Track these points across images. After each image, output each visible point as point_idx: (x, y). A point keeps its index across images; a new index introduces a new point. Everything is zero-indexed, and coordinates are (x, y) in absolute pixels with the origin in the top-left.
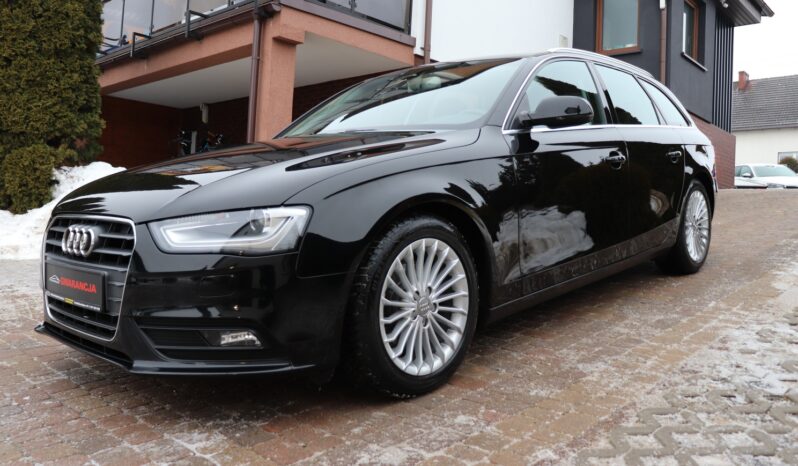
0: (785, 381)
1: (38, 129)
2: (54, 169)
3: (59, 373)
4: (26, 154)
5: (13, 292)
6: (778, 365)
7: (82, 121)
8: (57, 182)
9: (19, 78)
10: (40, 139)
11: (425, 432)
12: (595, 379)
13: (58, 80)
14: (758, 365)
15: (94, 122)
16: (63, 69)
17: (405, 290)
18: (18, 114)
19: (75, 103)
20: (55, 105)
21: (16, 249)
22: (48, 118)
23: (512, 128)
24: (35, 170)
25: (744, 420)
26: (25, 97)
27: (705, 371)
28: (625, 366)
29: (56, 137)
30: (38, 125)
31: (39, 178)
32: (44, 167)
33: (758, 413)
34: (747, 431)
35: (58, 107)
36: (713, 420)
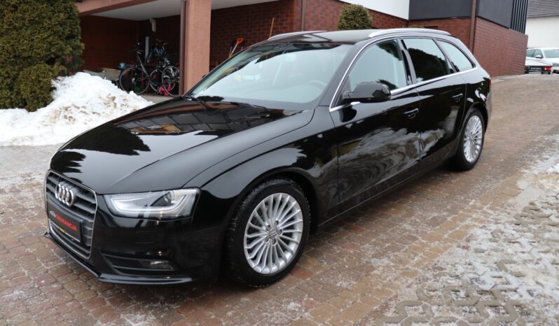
0: (495, 277)
1: (39, 54)
2: (52, 81)
3: (61, 259)
4: (33, 71)
5: (31, 180)
6: (496, 263)
7: (68, 46)
8: (55, 88)
9: (24, 19)
10: (41, 60)
11: (269, 315)
12: (379, 273)
13: (50, 19)
14: (482, 263)
15: (77, 45)
16: (53, 11)
17: (264, 221)
18: (25, 45)
19: (63, 33)
20: (49, 36)
21: (32, 138)
22: (45, 46)
23: (337, 106)
24: (40, 82)
25: (458, 313)
26: (29, 32)
27: (448, 269)
28: (401, 261)
29: (52, 58)
30: (39, 51)
31: (42, 87)
32: (45, 80)
33: (469, 306)
34: (457, 321)
35: (51, 38)
36: (440, 311)
